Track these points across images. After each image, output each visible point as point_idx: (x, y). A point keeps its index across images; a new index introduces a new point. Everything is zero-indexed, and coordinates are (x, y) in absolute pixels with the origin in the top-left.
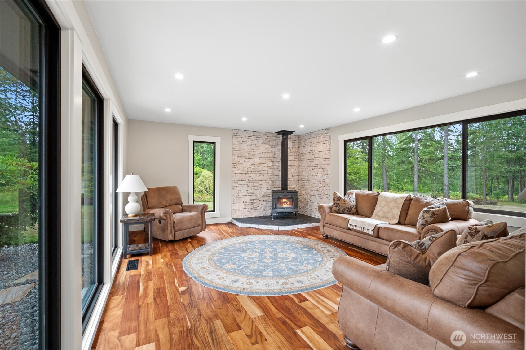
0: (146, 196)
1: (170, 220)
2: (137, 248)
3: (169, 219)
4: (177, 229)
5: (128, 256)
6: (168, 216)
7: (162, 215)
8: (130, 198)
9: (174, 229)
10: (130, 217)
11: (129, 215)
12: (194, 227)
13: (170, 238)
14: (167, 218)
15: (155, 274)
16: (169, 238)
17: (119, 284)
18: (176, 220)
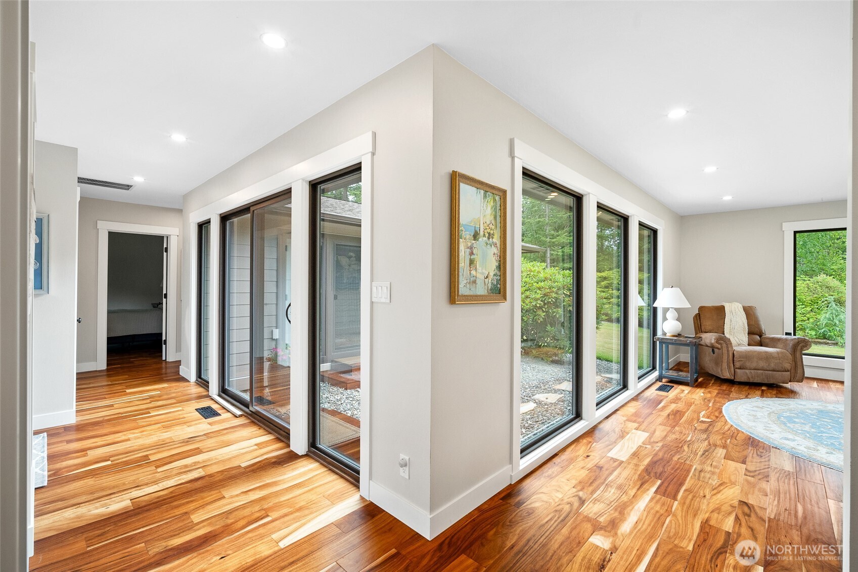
0: (699, 315)
1: (728, 351)
2: (676, 374)
3: (725, 349)
4: (738, 364)
5: (664, 380)
6: (724, 345)
7: (713, 341)
8: (669, 315)
9: (734, 365)
10: (668, 336)
11: (668, 334)
12: (774, 371)
13: (727, 375)
14: (722, 347)
15: (684, 401)
16: (725, 374)
17: (643, 396)
18: (738, 352)
